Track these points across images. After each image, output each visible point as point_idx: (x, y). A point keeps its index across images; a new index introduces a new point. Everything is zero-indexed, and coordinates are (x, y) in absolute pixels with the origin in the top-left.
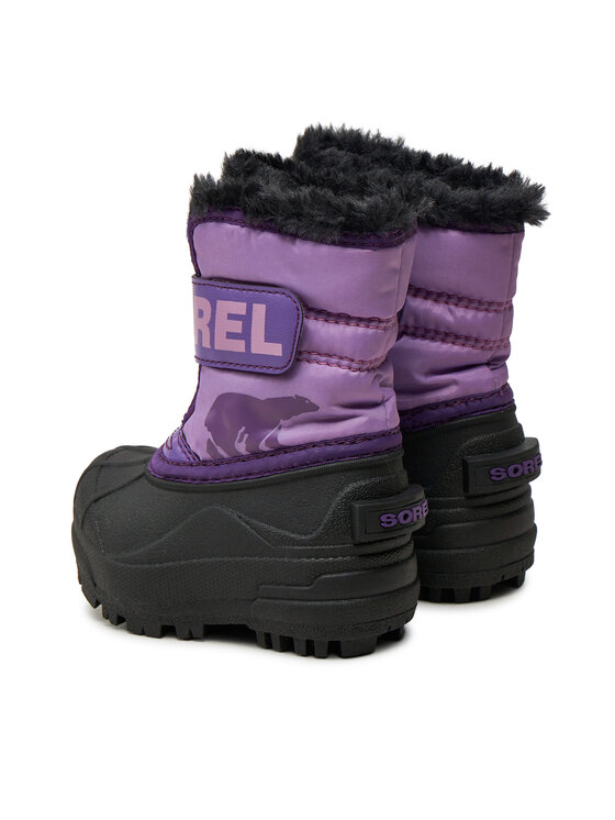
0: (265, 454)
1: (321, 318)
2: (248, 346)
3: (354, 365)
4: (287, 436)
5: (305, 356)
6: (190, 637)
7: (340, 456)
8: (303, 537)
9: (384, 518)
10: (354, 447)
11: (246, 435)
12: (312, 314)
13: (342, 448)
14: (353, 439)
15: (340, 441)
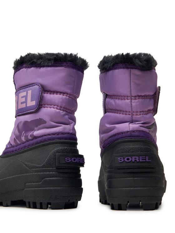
0: (30, 140)
1: (49, 93)
2: (26, 104)
3: (58, 108)
4: (37, 133)
5: (43, 106)
6: (7, 206)
7: (53, 139)
8: (39, 166)
9: (66, 159)
10: (58, 136)
11: (25, 134)
12: (46, 92)
13: (54, 136)
14: (58, 133)
15: (53, 134)
